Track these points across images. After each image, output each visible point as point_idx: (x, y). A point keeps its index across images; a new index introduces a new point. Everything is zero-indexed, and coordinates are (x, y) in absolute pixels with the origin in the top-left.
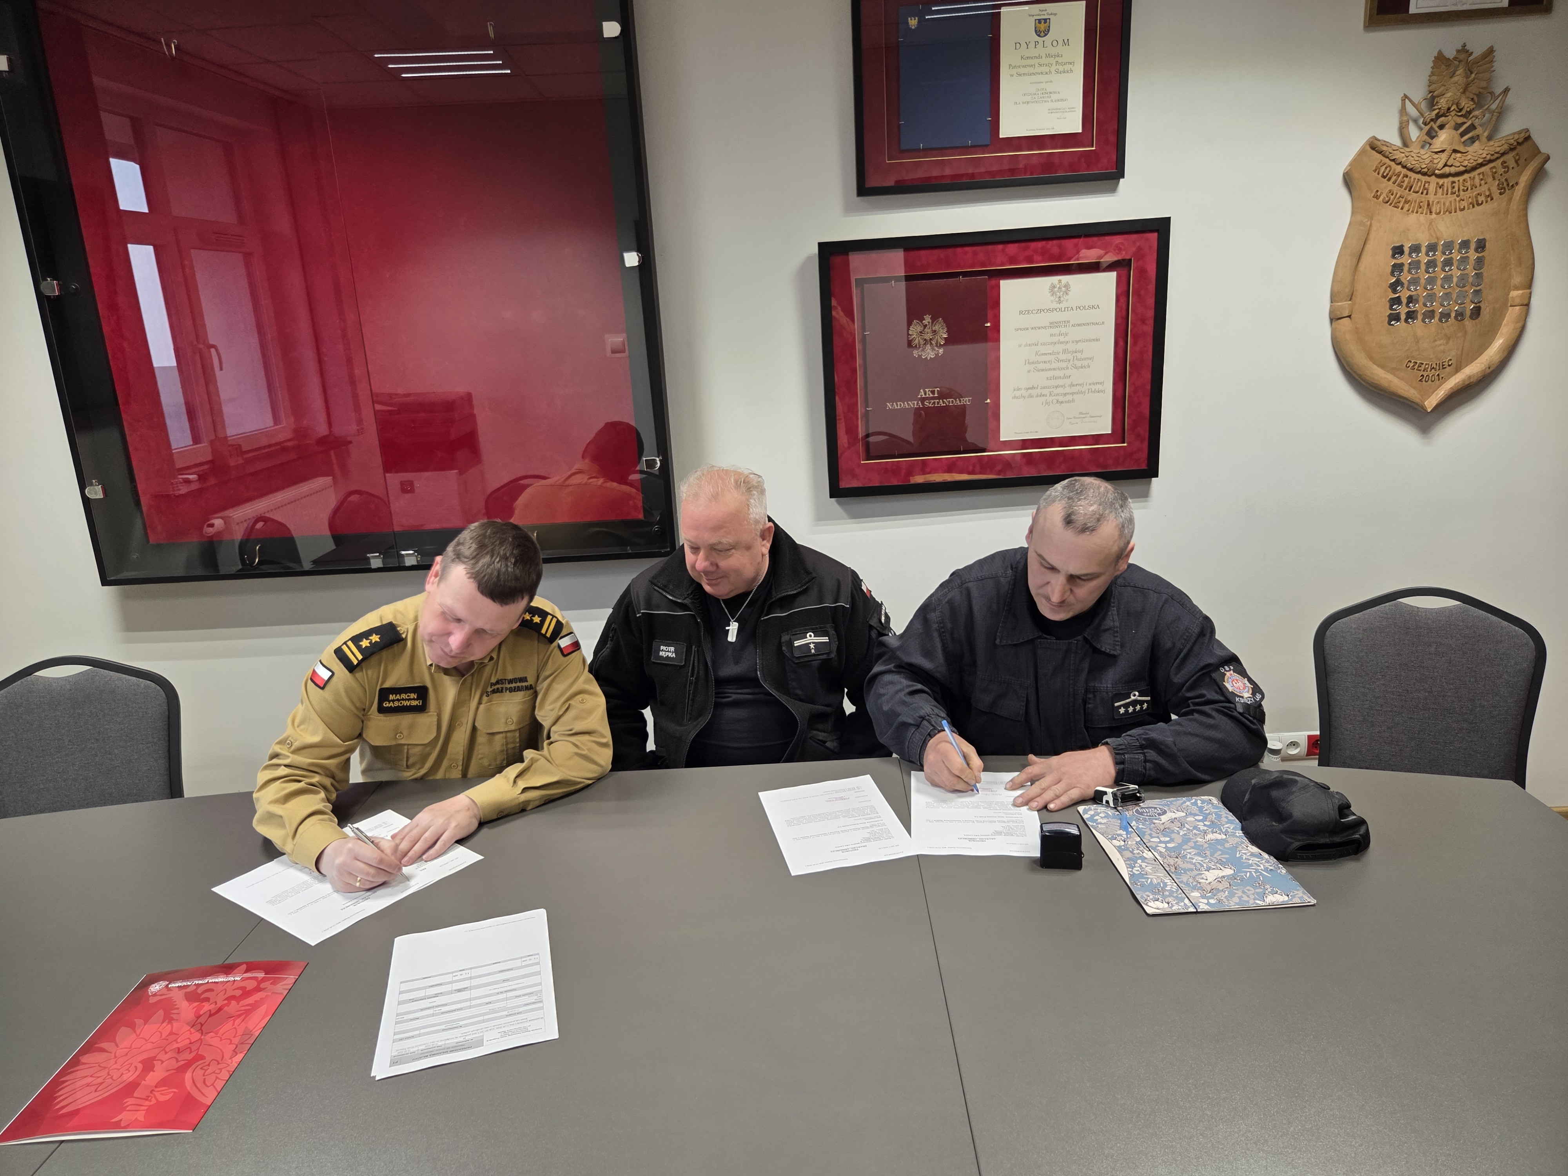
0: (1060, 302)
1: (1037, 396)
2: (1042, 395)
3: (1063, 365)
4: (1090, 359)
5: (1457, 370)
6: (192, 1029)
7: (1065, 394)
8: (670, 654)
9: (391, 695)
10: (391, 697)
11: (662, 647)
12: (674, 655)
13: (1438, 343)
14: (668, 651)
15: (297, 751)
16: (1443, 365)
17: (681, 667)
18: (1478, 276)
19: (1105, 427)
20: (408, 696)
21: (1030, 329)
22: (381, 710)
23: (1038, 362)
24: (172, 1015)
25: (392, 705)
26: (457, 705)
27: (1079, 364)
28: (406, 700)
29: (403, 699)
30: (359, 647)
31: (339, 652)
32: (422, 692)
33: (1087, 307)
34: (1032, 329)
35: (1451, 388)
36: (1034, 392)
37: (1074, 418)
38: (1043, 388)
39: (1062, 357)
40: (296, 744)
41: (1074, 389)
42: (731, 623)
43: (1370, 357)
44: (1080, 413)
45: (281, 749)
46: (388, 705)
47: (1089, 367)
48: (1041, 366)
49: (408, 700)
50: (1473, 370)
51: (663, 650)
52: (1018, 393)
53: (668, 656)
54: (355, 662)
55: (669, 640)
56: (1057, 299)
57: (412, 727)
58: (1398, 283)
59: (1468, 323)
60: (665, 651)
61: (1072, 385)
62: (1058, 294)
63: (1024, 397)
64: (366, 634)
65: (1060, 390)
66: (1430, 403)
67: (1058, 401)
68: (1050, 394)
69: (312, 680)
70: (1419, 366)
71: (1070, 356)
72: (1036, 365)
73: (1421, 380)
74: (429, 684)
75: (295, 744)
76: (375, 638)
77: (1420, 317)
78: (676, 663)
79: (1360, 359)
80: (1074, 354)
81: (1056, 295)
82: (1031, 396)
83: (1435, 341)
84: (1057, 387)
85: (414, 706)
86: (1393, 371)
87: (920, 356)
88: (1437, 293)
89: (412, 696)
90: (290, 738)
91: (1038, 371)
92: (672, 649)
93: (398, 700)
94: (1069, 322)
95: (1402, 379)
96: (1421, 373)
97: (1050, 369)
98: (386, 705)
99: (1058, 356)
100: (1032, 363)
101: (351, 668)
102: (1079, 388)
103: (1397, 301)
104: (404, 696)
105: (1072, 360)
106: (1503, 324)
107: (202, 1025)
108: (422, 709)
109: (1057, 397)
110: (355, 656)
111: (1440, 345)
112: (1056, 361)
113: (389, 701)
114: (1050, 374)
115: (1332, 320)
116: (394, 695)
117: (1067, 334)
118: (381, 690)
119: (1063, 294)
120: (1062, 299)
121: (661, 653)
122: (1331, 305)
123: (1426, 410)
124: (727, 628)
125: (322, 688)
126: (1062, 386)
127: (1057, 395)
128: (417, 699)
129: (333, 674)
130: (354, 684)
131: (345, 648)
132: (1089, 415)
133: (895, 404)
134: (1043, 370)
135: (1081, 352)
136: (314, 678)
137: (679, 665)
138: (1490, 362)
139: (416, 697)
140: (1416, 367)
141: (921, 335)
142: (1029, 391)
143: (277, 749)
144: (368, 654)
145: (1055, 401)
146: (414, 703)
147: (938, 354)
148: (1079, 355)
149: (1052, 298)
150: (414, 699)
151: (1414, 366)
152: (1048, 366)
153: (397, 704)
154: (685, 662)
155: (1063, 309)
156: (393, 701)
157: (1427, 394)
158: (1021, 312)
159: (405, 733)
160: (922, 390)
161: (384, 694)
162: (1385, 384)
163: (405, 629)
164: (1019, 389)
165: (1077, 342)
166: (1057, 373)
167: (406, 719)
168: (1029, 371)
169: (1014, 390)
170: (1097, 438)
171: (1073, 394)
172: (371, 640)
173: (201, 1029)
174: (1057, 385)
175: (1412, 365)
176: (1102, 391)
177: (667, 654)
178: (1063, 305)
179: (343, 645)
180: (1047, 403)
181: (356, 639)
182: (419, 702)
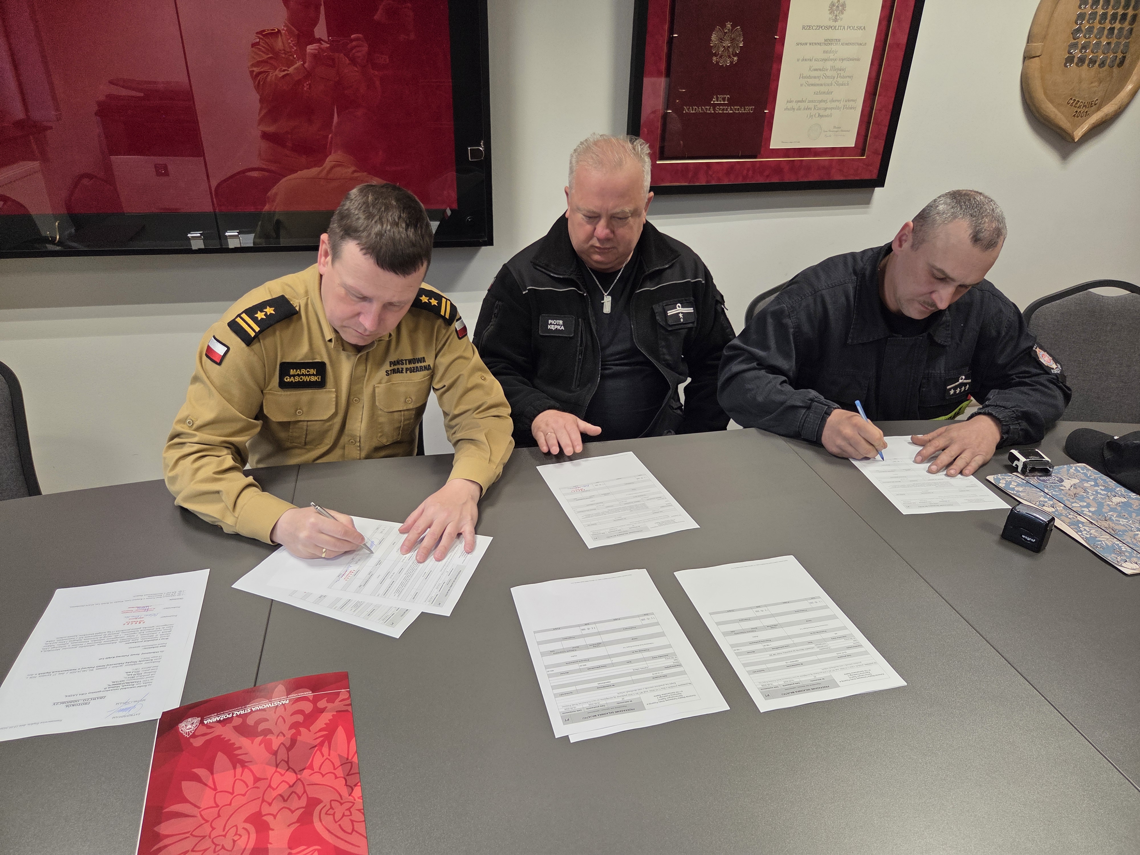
0: (836, 20)
1: (804, 109)
2: (808, 109)
3: (829, 81)
4: (850, 77)
5: (1099, 109)
6: (278, 770)
7: (826, 109)
8: (559, 327)
9: (292, 370)
10: (292, 372)
11: (550, 321)
12: (563, 328)
13: (1093, 85)
14: (557, 324)
15: (199, 428)
16: (1091, 104)
17: (570, 338)
18: (1131, 31)
19: (849, 141)
20: (308, 371)
21: (808, 44)
22: (283, 385)
23: (810, 77)
24: (239, 757)
25: (293, 380)
26: (354, 380)
27: (841, 80)
28: (306, 375)
29: (303, 375)
30: (255, 320)
31: (233, 325)
32: (320, 368)
33: (855, 28)
34: (810, 44)
35: (1094, 123)
36: (802, 105)
37: (830, 131)
38: (810, 102)
39: (829, 73)
40: (198, 423)
41: (834, 105)
42: (605, 297)
43: (1045, 93)
44: (835, 127)
45: (182, 427)
46: (289, 379)
47: (848, 84)
48: (812, 81)
49: (308, 375)
50: (1108, 109)
51: (551, 324)
52: (790, 105)
53: (557, 328)
54: (253, 334)
55: (557, 314)
56: (834, 18)
57: (311, 403)
58: (1079, 30)
59: (1115, 70)
60: (553, 324)
61: (833, 101)
62: (835, 12)
63: (794, 109)
64: (261, 307)
65: (823, 105)
66: (1078, 134)
67: (819, 115)
68: (815, 108)
69: (207, 356)
70: (1077, 104)
71: (834, 73)
72: (808, 80)
73: (1074, 116)
74: (326, 360)
75: (196, 422)
76: (270, 310)
77: (1087, 62)
78: (565, 335)
79: (1039, 95)
80: (839, 72)
81: (834, 13)
82: (799, 109)
83: (1092, 83)
84: (821, 101)
85: (314, 381)
86: (1058, 106)
87: (717, 62)
88: (1102, 41)
89: (312, 371)
90: (190, 417)
91: (809, 85)
92: (561, 322)
93: (298, 375)
94: (839, 40)
95: (1062, 113)
96: (1076, 109)
97: (818, 85)
98: (287, 379)
99: (826, 72)
100: (805, 77)
101: (248, 341)
102: (837, 103)
103: (1074, 46)
104: (303, 371)
105: (836, 77)
106: (1134, 72)
107: (287, 762)
108: (321, 385)
109: (820, 111)
110: (252, 328)
111: (1094, 87)
112: (824, 77)
113: (290, 376)
114: (817, 89)
115: (1025, 58)
116: (295, 370)
117: (836, 52)
118: (283, 365)
119: (839, 14)
120: (838, 17)
121: (549, 327)
122: (1027, 46)
123: (1074, 140)
124: (602, 302)
125: (219, 364)
126: (824, 101)
127: (820, 109)
128: (316, 375)
129: (228, 348)
130: (254, 359)
131: (239, 320)
132: (840, 129)
133: (691, 108)
134: (812, 85)
135: (843, 70)
136: (210, 353)
137: (569, 337)
138: (1121, 104)
139: (315, 373)
140: (1074, 104)
141: (721, 42)
142: (799, 103)
143: (180, 428)
144: (266, 325)
145: (817, 115)
146: (313, 379)
147: (733, 62)
148: (842, 72)
149: (831, 16)
150: (313, 375)
151: (1073, 103)
152: (817, 81)
153: (297, 379)
154: (574, 333)
155: (837, 28)
156: (294, 376)
157: (1077, 126)
158: (804, 28)
159: (304, 409)
160: (715, 97)
161: (285, 368)
162: (1052, 116)
163: (297, 302)
164: (791, 102)
165: (843, 60)
166: (823, 89)
167: (305, 395)
168: (801, 85)
169: (787, 102)
170: (843, 151)
171: (831, 109)
172: (266, 312)
173: (289, 768)
174: (821, 99)
175: (1072, 102)
176: (854, 108)
177: (556, 327)
178: (837, 24)
179: (236, 317)
180: (811, 116)
181: (251, 312)
182: (318, 378)
